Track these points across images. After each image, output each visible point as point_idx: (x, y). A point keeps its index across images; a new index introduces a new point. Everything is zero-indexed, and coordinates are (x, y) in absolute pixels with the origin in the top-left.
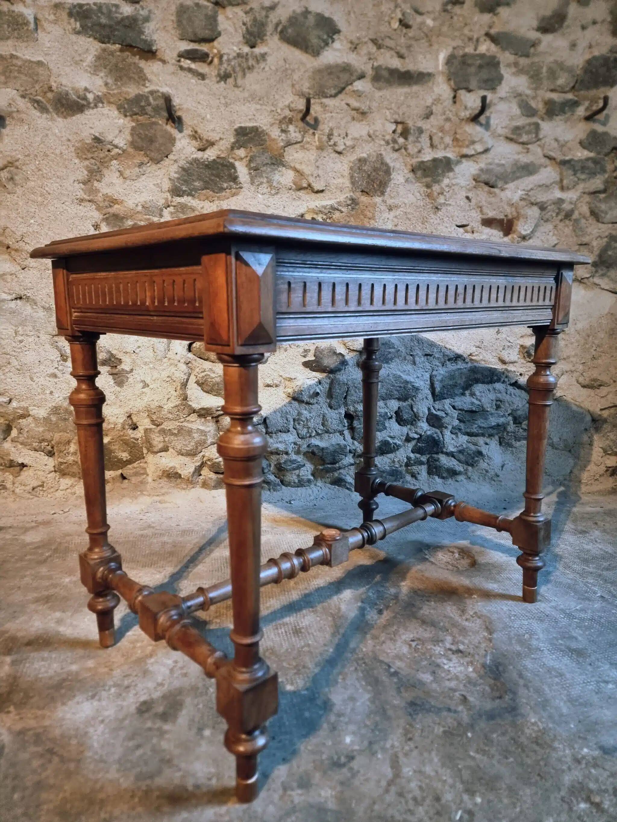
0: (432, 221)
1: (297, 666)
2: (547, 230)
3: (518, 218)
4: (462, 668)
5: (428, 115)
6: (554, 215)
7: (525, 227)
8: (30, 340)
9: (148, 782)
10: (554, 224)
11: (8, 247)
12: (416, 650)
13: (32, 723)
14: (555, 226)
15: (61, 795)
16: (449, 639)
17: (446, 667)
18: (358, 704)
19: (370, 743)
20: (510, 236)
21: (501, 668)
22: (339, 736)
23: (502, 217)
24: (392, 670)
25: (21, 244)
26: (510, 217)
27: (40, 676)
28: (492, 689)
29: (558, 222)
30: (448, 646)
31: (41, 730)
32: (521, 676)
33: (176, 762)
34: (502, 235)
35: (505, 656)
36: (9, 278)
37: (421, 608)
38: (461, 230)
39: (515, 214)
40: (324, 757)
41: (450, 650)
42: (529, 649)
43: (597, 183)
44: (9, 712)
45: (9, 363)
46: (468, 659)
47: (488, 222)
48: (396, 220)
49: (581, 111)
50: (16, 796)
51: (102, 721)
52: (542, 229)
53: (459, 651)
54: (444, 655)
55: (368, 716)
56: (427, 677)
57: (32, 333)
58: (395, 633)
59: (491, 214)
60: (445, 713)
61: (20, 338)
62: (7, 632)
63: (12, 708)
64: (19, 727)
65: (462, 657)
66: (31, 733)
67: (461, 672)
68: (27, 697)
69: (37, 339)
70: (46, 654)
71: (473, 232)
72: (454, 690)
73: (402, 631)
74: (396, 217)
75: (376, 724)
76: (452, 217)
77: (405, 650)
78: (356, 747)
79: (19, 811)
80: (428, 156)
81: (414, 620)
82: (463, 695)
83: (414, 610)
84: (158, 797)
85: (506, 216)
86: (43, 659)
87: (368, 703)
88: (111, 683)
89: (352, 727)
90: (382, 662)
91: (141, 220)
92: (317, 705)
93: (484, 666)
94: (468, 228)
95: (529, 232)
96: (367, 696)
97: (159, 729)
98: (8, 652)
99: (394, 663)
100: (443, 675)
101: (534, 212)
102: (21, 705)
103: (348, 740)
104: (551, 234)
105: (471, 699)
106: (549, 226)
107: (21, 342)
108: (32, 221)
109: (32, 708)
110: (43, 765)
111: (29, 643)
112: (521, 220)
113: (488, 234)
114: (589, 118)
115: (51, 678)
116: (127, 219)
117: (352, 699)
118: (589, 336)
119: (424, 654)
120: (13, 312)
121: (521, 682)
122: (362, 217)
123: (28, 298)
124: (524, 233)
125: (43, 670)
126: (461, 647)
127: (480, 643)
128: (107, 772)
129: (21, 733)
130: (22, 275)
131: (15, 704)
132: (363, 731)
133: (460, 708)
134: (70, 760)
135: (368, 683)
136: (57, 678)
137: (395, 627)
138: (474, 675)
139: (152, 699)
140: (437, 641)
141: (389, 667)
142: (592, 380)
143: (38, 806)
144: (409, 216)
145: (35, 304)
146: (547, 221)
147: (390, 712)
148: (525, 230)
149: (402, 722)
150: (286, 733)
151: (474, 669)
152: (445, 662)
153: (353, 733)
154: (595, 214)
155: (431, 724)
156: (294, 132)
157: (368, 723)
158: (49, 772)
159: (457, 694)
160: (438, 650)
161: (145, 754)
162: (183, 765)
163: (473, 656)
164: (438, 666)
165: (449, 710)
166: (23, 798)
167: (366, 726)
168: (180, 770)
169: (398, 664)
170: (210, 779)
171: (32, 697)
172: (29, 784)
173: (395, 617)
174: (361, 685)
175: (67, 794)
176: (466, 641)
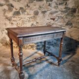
3: (55, 18)
5: (43, 5)
29: (61, 19)
34: (53, 21)
43: (66, 14)
49: (64, 4)
52: (59, 20)
59: (52, 18)
80: (43, 10)
101: (57, 18)
114: (65, 5)
116: (8, 18)
148: (56, 20)
154: (66, 18)
156: (27, 8)
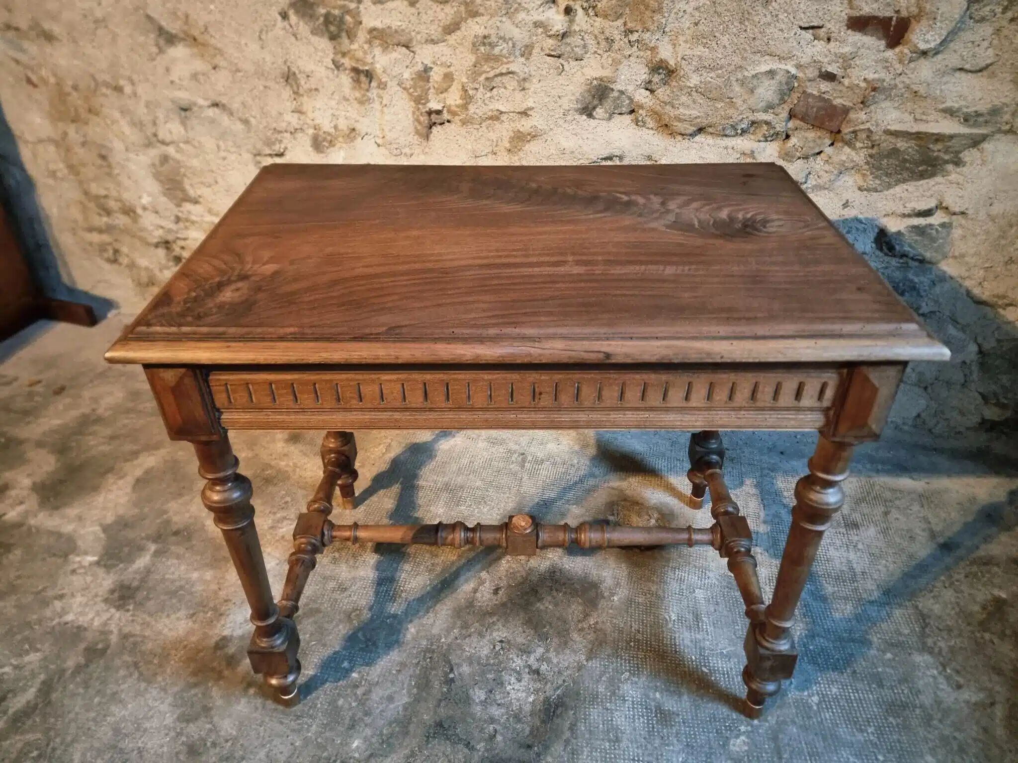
0: (756, 19)
1: (369, 640)
2: (977, 38)
3: (918, 17)
4: (524, 694)
6: (999, 10)
7: (928, 37)
8: (233, 157)
9: (184, 725)
10: (997, 25)
11: (195, 39)
12: (497, 654)
13: (137, 629)
14: (998, 31)
15: (123, 712)
16: (541, 650)
17: (509, 688)
18: (392, 706)
19: (371, 755)
20: (897, 50)
21: (558, 712)
22: (351, 737)
23: (888, 14)
24: (451, 676)
25: (207, 37)
26: (904, 14)
27: (167, 576)
28: (531, 732)
29: (1005, 23)
30: (532, 660)
31: (139, 639)
32: (573, 728)
33: (213, 712)
34: (882, 48)
35: (578, 694)
36: (201, 77)
37: (540, 600)
38: (808, 35)
39: (914, 10)
40: (325, 754)
41: (530, 667)
42: (613, 693)
44: (128, 610)
45: (216, 182)
46: (538, 685)
47: (859, 24)
48: (697, 14)
50: (96, 700)
51: (185, 647)
52: (967, 36)
53: (537, 672)
54: (519, 673)
55: (390, 724)
56: (479, 694)
57: (233, 149)
58: (489, 627)
59: (867, 9)
60: (461, 746)
61: (223, 154)
62: (166, 512)
63: (131, 607)
64: (126, 630)
65: (535, 681)
66: (131, 639)
67: (518, 700)
68: (148, 598)
69: (239, 157)
70: (181, 550)
71: (829, 39)
72: (492, 720)
73: (500, 625)
74: (697, 9)
75: (391, 735)
76: (795, 12)
77: (485, 651)
78: (357, 755)
79: (92, 715)
81: (522, 615)
82: (496, 731)
83: (532, 599)
84: (183, 743)
85: (898, 12)
86: (178, 557)
87: (400, 709)
88: (211, 605)
89: (368, 732)
90: (449, 662)
91: (334, 8)
92: (355, 694)
93: (547, 700)
94: (822, 32)
95: (932, 45)
96: (406, 700)
97: (220, 672)
98: (157, 538)
99: (459, 665)
100: (498, 697)
102: (140, 605)
103: (355, 745)
104: (985, 44)
105: (499, 738)
106: (986, 30)
107: (224, 159)
108: (212, 7)
109: (144, 612)
110: (125, 677)
111: (176, 533)
112: (924, 22)
113: (854, 44)
115: (173, 581)
116: (318, 6)
117: (390, 699)
118: (1011, 226)
119: (500, 663)
120: (212, 121)
121: (567, 734)
122: (642, 7)
123: (224, 106)
124: (923, 46)
125: (172, 569)
126: (544, 667)
127: (567, 668)
128: (162, 703)
129: (125, 637)
130: (214, 76)
131: (135, 603)
132: (374, 740)
133: (481, 746)
134: (144, 680)
135: (418, 686)
136: (178, 584)
137: (495, 619)
138: (527, 708)
139: (232, 636)
140: (525, 651)
141: (452, 670)
142: (994, 296)
143: (105, 716)
144: (719, 9)
145: (232, 114)
146: (983, 19)
147: (412, 728)
148: (928, 42)
149: (414, 742)
150: (311, 716)
151: (534, 701)
152: (513, 680)
153: (365, 739)
155: (440, 754)
157: (385, 732)
158: (126, 685)
159: (491, 727)
160: (518, 662)
161: (196, 695)
162: (216, 719)
163: (546, 683)
164: (502, 684)
165: (467, 745)
166: (100, 703)
167: (381, 734)
168: (211, 723)
169: (466, 669)
170: (227, 741)
171: (150, 599)
172: (109, 692)
173: (504, 605)
174: (410, 684)
175: (127, 713)
176: (555, 661)
